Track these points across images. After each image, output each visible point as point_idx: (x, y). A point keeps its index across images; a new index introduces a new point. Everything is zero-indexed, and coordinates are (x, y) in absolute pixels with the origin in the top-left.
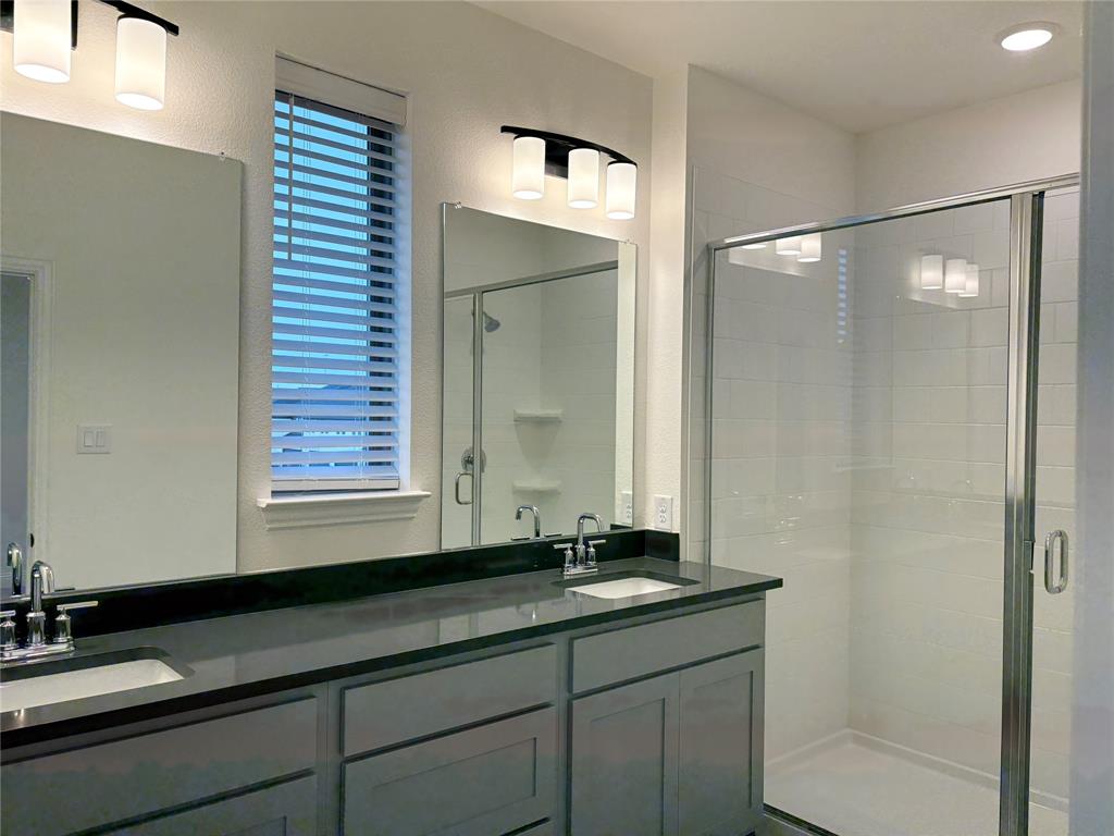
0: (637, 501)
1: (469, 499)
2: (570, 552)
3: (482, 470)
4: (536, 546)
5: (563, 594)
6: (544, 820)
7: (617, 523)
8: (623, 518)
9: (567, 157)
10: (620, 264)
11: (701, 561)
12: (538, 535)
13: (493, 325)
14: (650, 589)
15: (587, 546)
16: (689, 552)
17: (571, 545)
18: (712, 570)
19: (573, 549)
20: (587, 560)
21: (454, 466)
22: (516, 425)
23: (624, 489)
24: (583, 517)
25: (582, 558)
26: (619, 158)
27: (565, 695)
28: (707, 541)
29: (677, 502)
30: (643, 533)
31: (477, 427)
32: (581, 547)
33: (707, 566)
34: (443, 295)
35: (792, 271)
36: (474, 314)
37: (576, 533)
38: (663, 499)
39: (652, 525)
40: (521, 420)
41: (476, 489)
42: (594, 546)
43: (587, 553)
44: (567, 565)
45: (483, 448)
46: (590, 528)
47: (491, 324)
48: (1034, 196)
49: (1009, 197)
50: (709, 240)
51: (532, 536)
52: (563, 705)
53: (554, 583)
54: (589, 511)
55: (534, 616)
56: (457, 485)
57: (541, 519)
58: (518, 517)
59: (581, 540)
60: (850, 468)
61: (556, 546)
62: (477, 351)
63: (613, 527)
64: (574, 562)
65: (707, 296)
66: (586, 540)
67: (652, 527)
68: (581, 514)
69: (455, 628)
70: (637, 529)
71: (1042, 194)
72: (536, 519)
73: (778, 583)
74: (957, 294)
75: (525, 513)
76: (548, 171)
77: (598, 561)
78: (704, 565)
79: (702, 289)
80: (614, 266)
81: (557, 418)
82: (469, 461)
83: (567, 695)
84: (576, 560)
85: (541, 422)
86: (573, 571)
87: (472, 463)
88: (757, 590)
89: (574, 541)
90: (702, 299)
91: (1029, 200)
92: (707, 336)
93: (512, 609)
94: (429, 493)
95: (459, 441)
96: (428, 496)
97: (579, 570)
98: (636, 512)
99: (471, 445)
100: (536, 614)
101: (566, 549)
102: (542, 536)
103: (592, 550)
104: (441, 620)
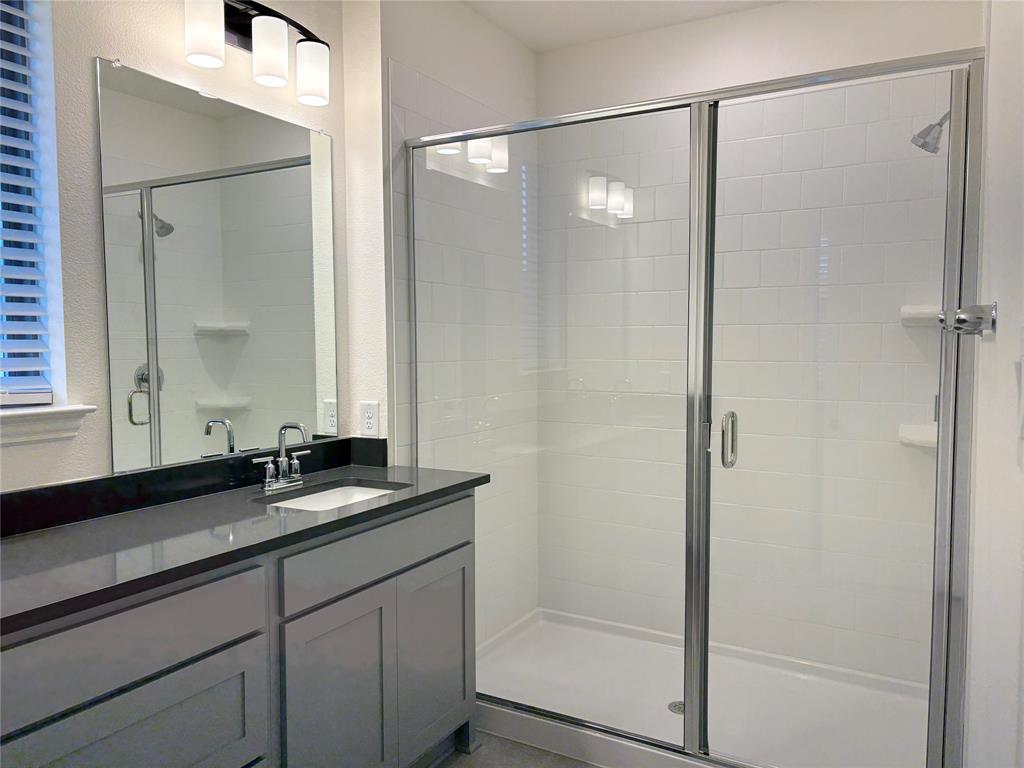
0: (341, 408)
1: (146, 419)
2: (271, 466)
3: (159, 388)
4: (231, 462)
5: (264, 512)
6: (258, 760)
7: (319, 434)
8: (327, 428)
9: (250, 26)
10: (312, 160)
11: (408, 465)
12: (232, 450)
13: (166, 229)
14: (358, 498)
15: (290, 458)
16: (396, 457)
17: (272, 458)
18: (420, 471)
19: (275, 463)
20: (290, 472)
21: (124, 383)
22: (197, 339)
23: (326, 397)
24: (285, 427)
25: (284, 472)
26: (309, 36)
27: (276, 620)
28: (414, 445)
29: (384, 407)
30: (349, 442)
31: (152, 342)
32: (283, 460)
33: (414, 469)
34: (101, 191)
35: (481, 182)
36: (142, 217)
37: (277, 445)
38: (369, 405)
39: (357, 432)
40: (203, 334)
41: (154, 409)
42: (298, 458)
43: (290, 465)
44: (268, 480)
45: (159, 365)
46: (293, 439)
47: (161, 228)
48: (710, 106)
49: (689, 105)
50: (407, 138)
51: (225, 452)
52: (274, 631)
53: (255, 500)
54: (291, 421)
55: (231, 538)
56: (130, 404)
57: (236, 434)
58: (208, 432)
59: (283, 453)
60: (536, 371)
61: (255, 461)
62: (147, 257)
63: (315, 437)
64: (276, 476)
65: (407, 196)
66: (289, 452)
67: (357, 434)
68: (281, 425)
69: (135, 563)
70: (341, 437)
71: (716, 103)
72: (229, 433)
73: (486, 479)
74: (616, 214)
75: (216, 428)
76: (228, 40)
77: (302, 472)
78: (411, 468)
79: (402, 188)
80: (306, 161)
81: (244, 331)
82: (143, 379)
83: (278, 618)
84: (278, 474)
85: (224, 336)
86: (276, 486)
87: (147, 380)
88: (464, 489)
89: (276, 454)
90: (402, 198)
91: (706, 108)
92: (408, 238)
93: (205, 533)
94: (95, 407)
95: (129, 358)
96: (93, 411)
97: (281, 485)
98: (341, 420)
99: (146, 361)
100: (232, 537)
101: (267, 463)
102: (236, 451)
103: (296, 462)
104: (118, 555)
